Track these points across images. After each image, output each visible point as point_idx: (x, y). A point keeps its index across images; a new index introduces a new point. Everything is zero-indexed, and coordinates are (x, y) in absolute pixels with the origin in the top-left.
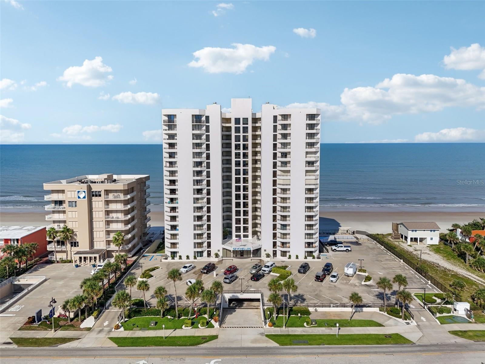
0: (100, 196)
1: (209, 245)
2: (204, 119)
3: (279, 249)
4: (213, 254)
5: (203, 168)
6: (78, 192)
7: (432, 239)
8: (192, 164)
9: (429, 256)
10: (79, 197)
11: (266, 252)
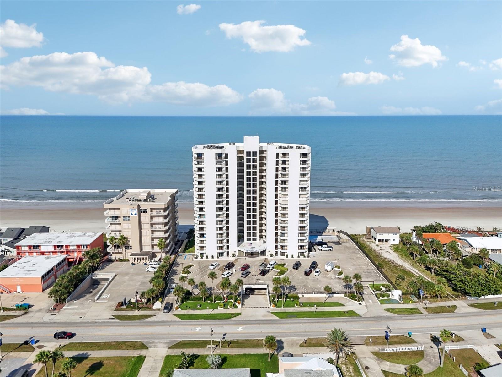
0: (147, 212)
1: (228, 247)
2: (224, 156)
3: (279, 251)
4: (231, 254)
5: (224, 192)
6: (131, 210)
7: (394, 240)
8: (215, 190)
9: (389, 254)
10: (132, 214)
11: (270, 253)
